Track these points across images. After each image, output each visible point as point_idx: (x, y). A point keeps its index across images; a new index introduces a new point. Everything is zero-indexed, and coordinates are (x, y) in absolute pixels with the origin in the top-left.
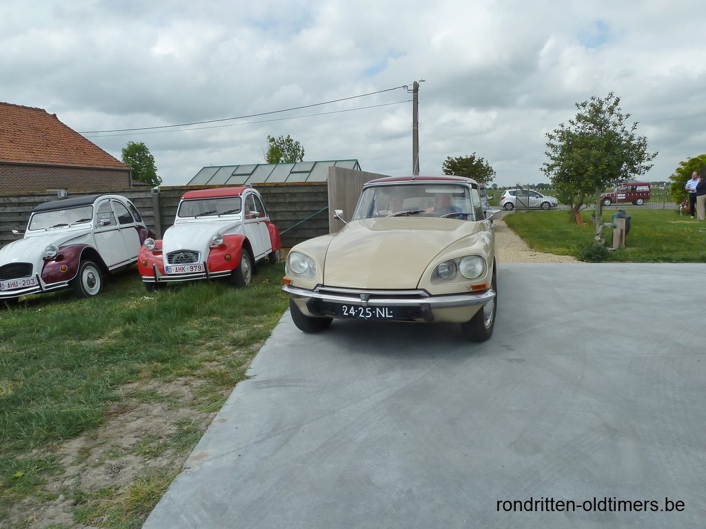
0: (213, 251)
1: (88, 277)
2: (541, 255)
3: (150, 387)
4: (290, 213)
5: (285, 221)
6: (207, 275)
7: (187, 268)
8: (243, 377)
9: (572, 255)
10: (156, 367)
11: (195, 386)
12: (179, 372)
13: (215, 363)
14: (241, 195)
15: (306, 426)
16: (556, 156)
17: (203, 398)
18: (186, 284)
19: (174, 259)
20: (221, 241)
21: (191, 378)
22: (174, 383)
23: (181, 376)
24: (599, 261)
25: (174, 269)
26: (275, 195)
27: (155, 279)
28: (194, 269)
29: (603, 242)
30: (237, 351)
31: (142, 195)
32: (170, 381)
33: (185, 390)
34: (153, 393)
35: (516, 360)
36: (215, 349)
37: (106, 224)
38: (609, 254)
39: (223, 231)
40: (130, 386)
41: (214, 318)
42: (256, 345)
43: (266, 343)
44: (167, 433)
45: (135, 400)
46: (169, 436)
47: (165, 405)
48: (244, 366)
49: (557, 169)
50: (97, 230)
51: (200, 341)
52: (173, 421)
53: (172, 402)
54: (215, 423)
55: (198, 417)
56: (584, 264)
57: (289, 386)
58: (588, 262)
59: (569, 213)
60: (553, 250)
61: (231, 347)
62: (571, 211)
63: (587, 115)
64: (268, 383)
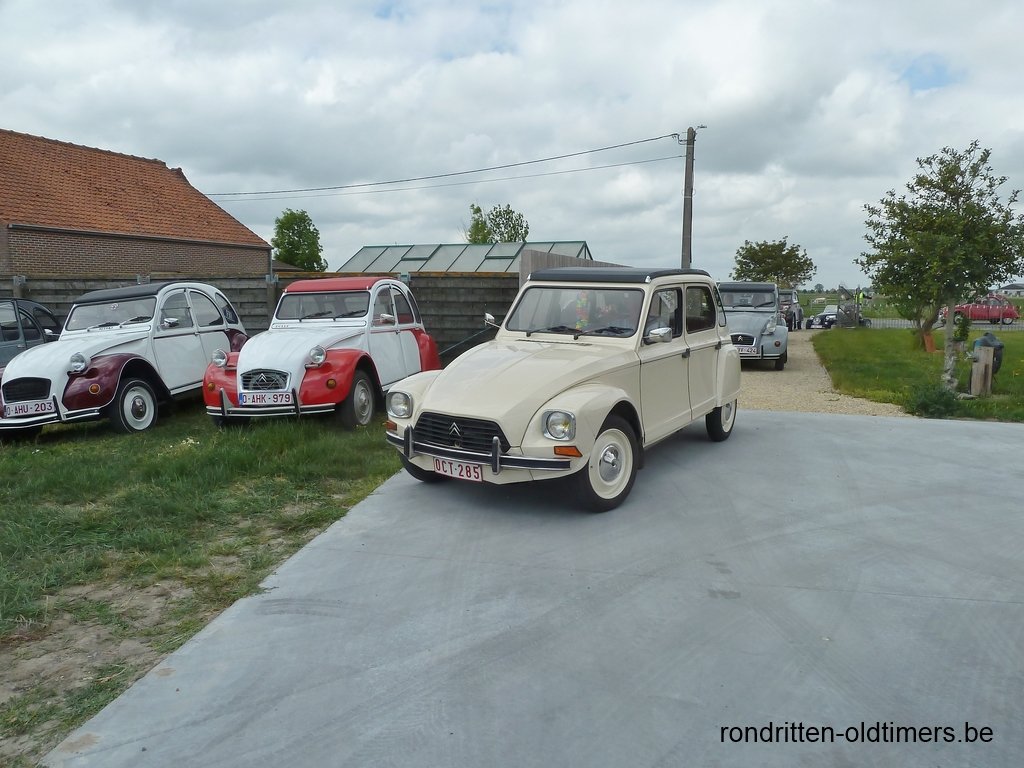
0: (311, 372)
1: (134, 403)
2: (847, 401)
3: (108, 593)
4: (466, 318)
5: (457, 329)
6: (296, 410)
7: (268, 397)
8: (253, 588)
9: (898, 403)
10: (135, 559)
11: (174, 599)
12: (168, 570)
13: (232, 559)
14: (370, 288)
15: (293, 697)
16: (883, 241)
17: (173, 623)
18: (263, 422)
19: (253, 381)
20: (321, 359)
21: (177, 583)
22: (147, 589)
23: (164, 578)
24: (940, 415)
25: (249, 396)
26: (443, 291)
27: (222, 411)
28: (279, 399)
29: (955, 384)
30: (280, 540)
31: (253, 284)
32: (144, 587)
33: (155, 605)
34: (102, 606)
35: (724, 594)
36: (245, 534)
37: (173, 325)
38: (959, 405)
39: (332, 342)
40: (78, 590)
41: (278, 480)
42: (313, 531)
43: (328, 530)
44: (70, 687)
45: (68, 616)
46: (69, 693)
47: (105, 631)
48: (271, 568)
49: (882, 264)
50: (158, 334)
51: (235, 518)
52: (97, 664)
53: (124, 624)
54: (152, 677)
55: (138, 662)
56: (914, 420)
57: (314, 614)
58: (920, 416)
59: (914, 333)
60: (869, 392)
61: (275, 532)
62: (917, 331)
63: (935, 178)
64: (284, 602)
